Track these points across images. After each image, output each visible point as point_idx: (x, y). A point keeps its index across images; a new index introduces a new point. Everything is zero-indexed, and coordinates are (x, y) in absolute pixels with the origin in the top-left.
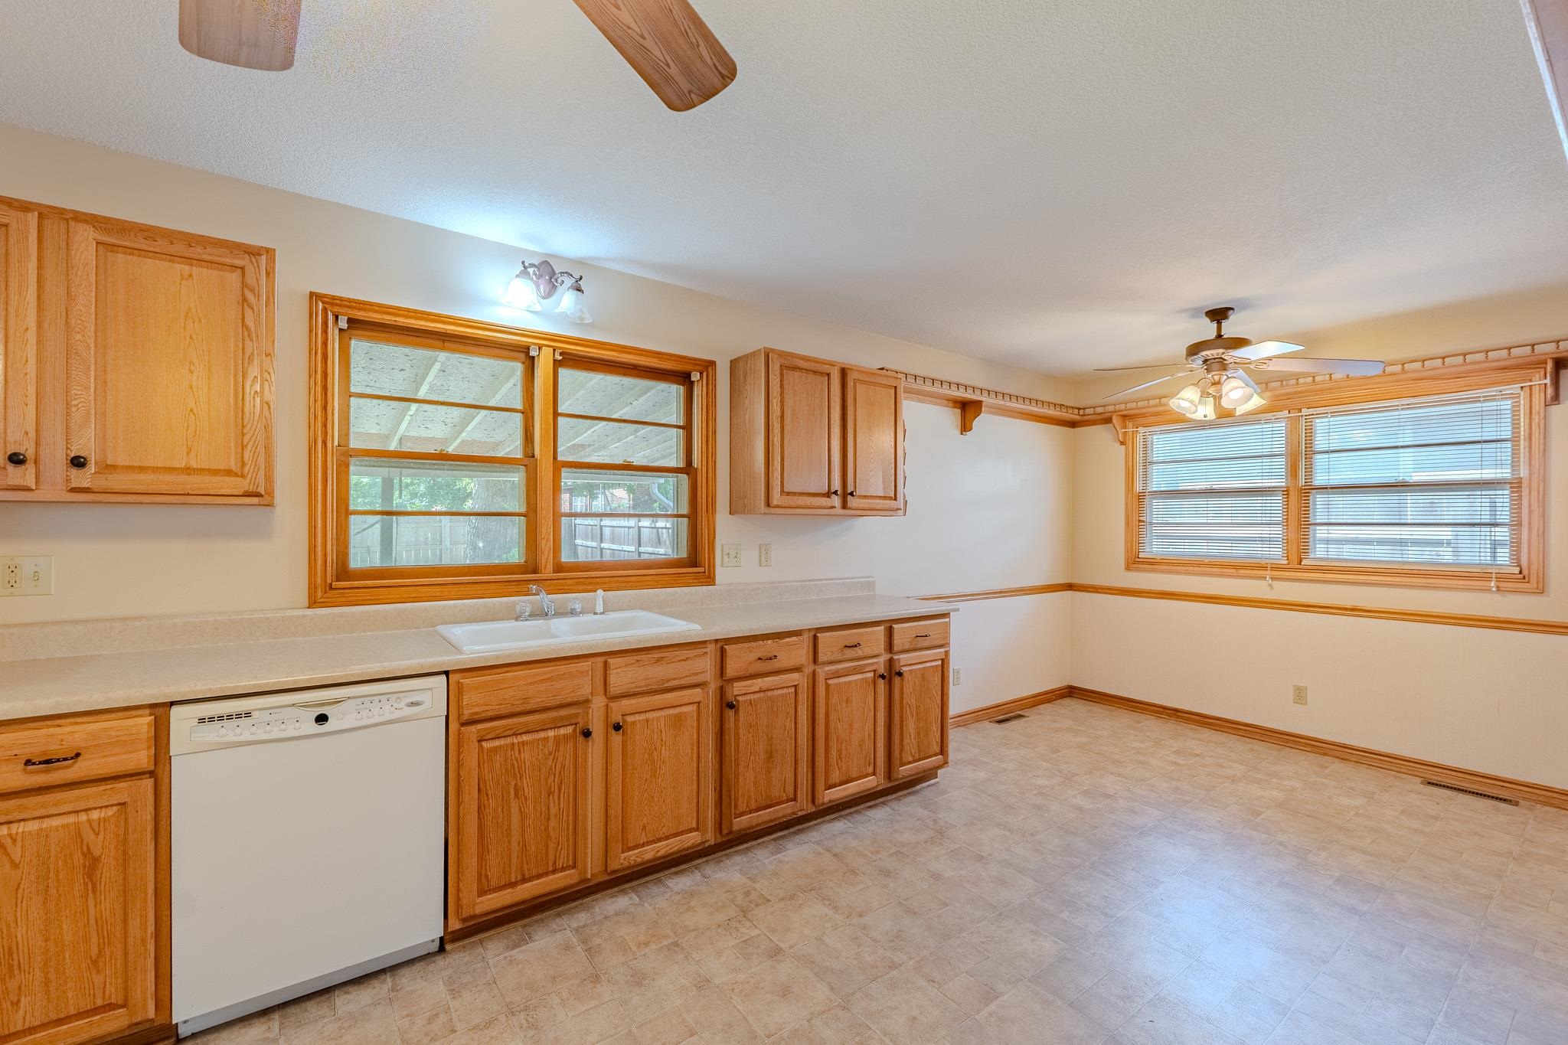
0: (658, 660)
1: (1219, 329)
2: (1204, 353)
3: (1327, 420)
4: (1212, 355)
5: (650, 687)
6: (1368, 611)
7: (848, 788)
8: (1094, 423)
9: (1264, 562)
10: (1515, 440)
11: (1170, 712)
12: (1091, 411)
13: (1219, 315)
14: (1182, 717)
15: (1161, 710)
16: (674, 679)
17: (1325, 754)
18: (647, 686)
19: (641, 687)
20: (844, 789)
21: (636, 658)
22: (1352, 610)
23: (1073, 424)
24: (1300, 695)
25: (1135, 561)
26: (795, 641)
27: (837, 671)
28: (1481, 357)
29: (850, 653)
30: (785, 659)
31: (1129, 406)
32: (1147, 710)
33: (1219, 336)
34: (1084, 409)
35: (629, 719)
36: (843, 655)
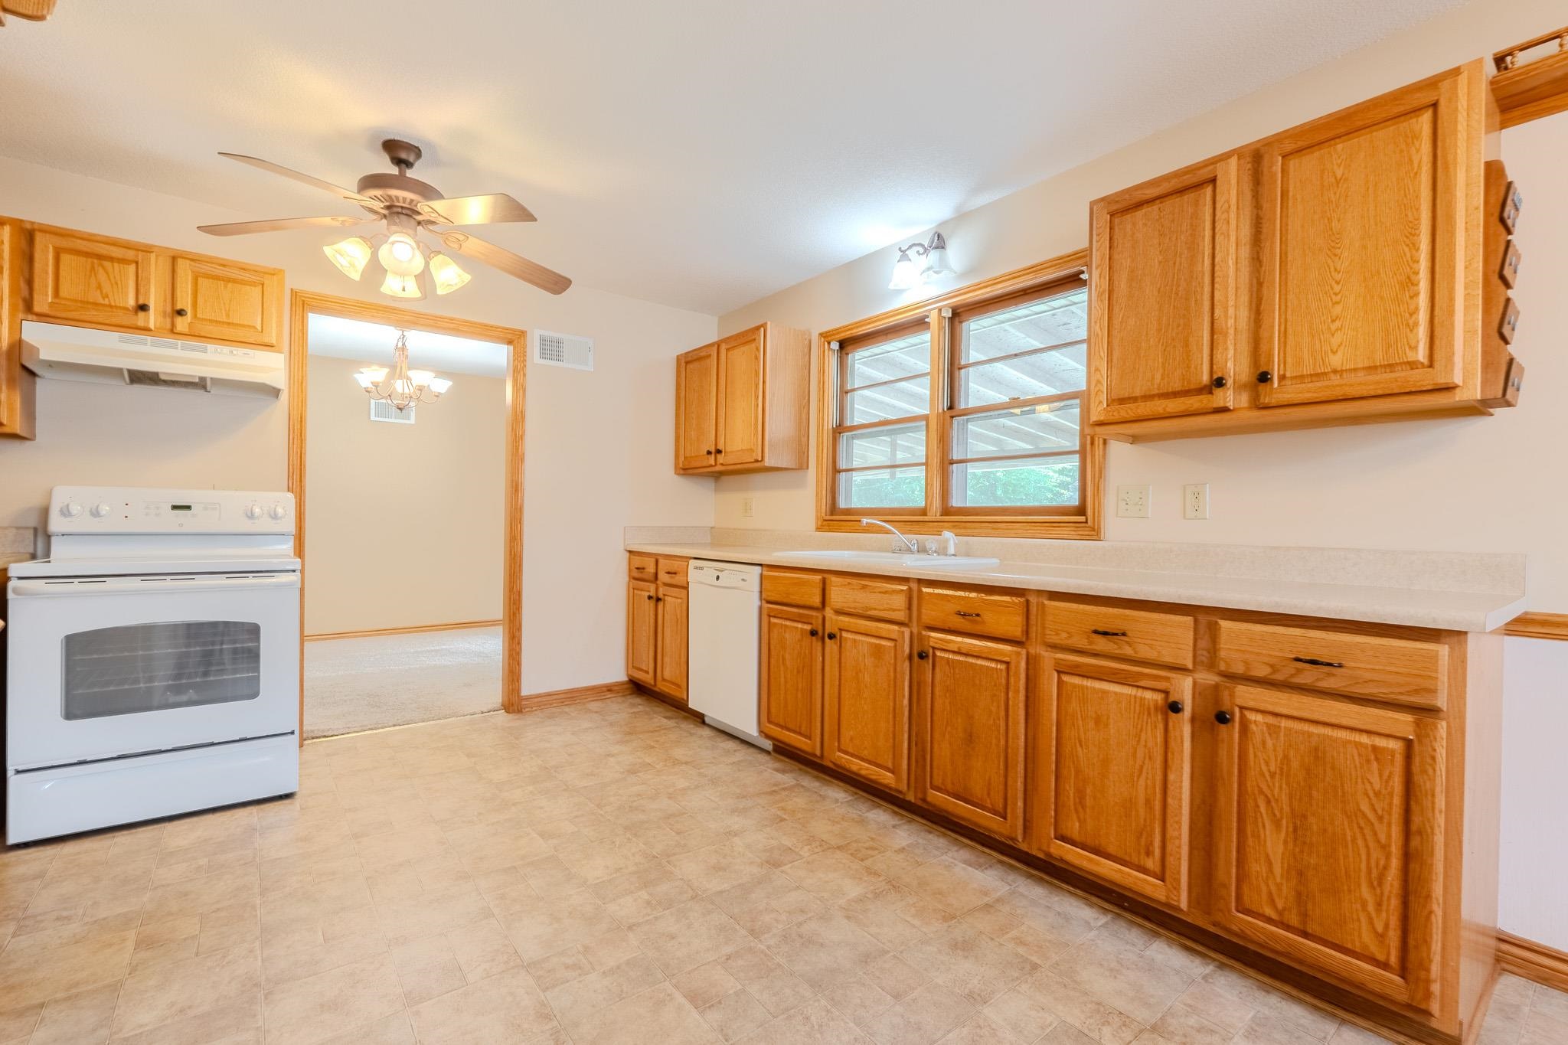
0: (864, 587)
5: (857, 610)
7: (1098, 864)
16: (875, 609)
18: (855, 608)
19: (851, 608)
20: (1090, 860)
21: (848, 580)
26: (1008, 602)
27: (1078, 666)
29: (1102, 644)
30: (994, 622)
35: (844, 634)
36: (1091, 643)
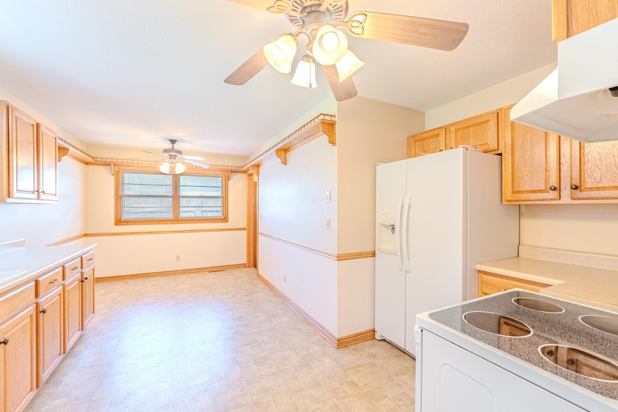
1: (173, 146)
2: (171, 153)
3: (184, 177)
4: (172, 154)
6: (195, 231)
7: (73, 340)
8: (99, 165)
9: (167, 219)
10: (222, 187)
11: (135, 276)
12: (100, 160)
13: (173, 141)
14: (140, 276)
15: (132, 276)
17: (185, 273)
22: (191, 231)
23: (87, 163)
24: (178, 258)
25: (119, 222)
26: (59, 271)
27: (70, 283)
28: (219, 167)
31: (119, 161)
32: (125, 278)
33: (173, 148)
34: (96, 158)
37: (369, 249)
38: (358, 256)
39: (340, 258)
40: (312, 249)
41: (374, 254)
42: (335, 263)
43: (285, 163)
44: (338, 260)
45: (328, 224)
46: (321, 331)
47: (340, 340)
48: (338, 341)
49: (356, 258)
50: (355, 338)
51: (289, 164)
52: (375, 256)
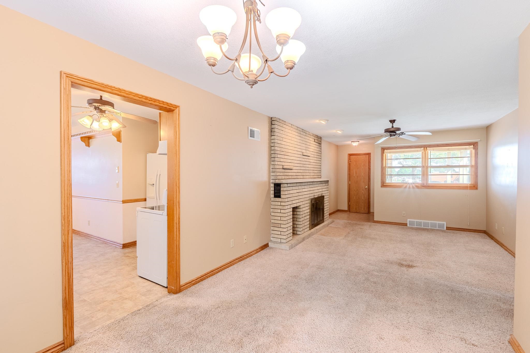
37: (143, 197)
38: (136, 201)
39: (124, 202)
40: (108, 200)
41: (145, 200)
42: (121, 205)
43: (89, 146)
44: (123, 203)
45: (118, 185)
46: (113, 244)
47: (124, 245)
48: (123, 245)
49: (134, 202)
50: (134, 243)
51: (91, 147)
52: (146, 201)
